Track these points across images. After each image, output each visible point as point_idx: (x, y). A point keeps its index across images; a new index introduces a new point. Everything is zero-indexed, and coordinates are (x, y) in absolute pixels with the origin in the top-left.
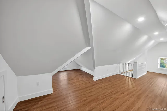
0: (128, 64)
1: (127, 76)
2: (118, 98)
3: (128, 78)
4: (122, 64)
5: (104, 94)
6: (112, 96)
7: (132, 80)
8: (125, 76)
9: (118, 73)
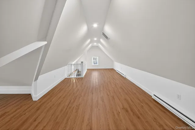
0: (72, 65)
1: (74, 77)
2: (79, 105)
3: (73, 79)
4: (68, 66)
5: (62, 110)
6: (73, 106)
7: (76, 80)
8: (71, 78)
9: (66, 77)
